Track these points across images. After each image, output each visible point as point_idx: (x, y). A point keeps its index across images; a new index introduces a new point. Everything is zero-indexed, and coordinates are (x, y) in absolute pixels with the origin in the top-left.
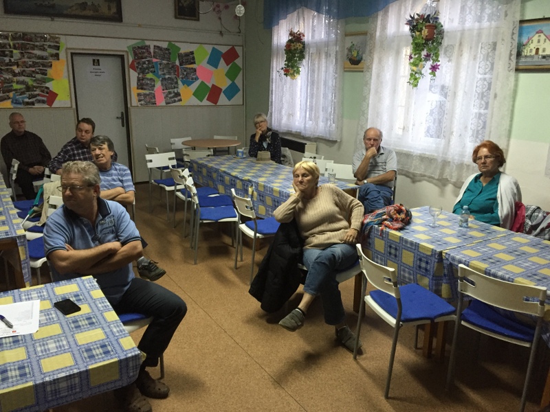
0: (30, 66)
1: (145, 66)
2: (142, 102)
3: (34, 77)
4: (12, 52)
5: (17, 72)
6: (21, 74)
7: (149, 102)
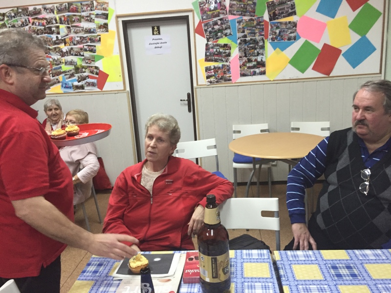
0: (78, 43)
1: (217, 27)
2: (212, 79)
3: (83, 56)
4: (58, 27)
5: (64, 50)
6: (69, 53)
7: (221, 79)
